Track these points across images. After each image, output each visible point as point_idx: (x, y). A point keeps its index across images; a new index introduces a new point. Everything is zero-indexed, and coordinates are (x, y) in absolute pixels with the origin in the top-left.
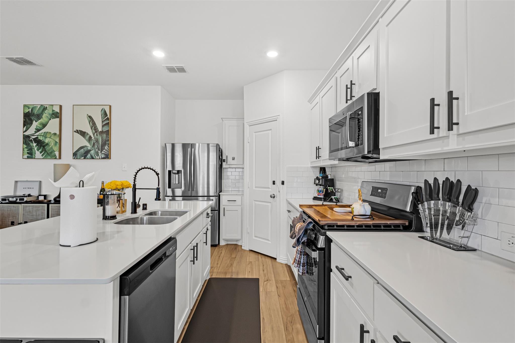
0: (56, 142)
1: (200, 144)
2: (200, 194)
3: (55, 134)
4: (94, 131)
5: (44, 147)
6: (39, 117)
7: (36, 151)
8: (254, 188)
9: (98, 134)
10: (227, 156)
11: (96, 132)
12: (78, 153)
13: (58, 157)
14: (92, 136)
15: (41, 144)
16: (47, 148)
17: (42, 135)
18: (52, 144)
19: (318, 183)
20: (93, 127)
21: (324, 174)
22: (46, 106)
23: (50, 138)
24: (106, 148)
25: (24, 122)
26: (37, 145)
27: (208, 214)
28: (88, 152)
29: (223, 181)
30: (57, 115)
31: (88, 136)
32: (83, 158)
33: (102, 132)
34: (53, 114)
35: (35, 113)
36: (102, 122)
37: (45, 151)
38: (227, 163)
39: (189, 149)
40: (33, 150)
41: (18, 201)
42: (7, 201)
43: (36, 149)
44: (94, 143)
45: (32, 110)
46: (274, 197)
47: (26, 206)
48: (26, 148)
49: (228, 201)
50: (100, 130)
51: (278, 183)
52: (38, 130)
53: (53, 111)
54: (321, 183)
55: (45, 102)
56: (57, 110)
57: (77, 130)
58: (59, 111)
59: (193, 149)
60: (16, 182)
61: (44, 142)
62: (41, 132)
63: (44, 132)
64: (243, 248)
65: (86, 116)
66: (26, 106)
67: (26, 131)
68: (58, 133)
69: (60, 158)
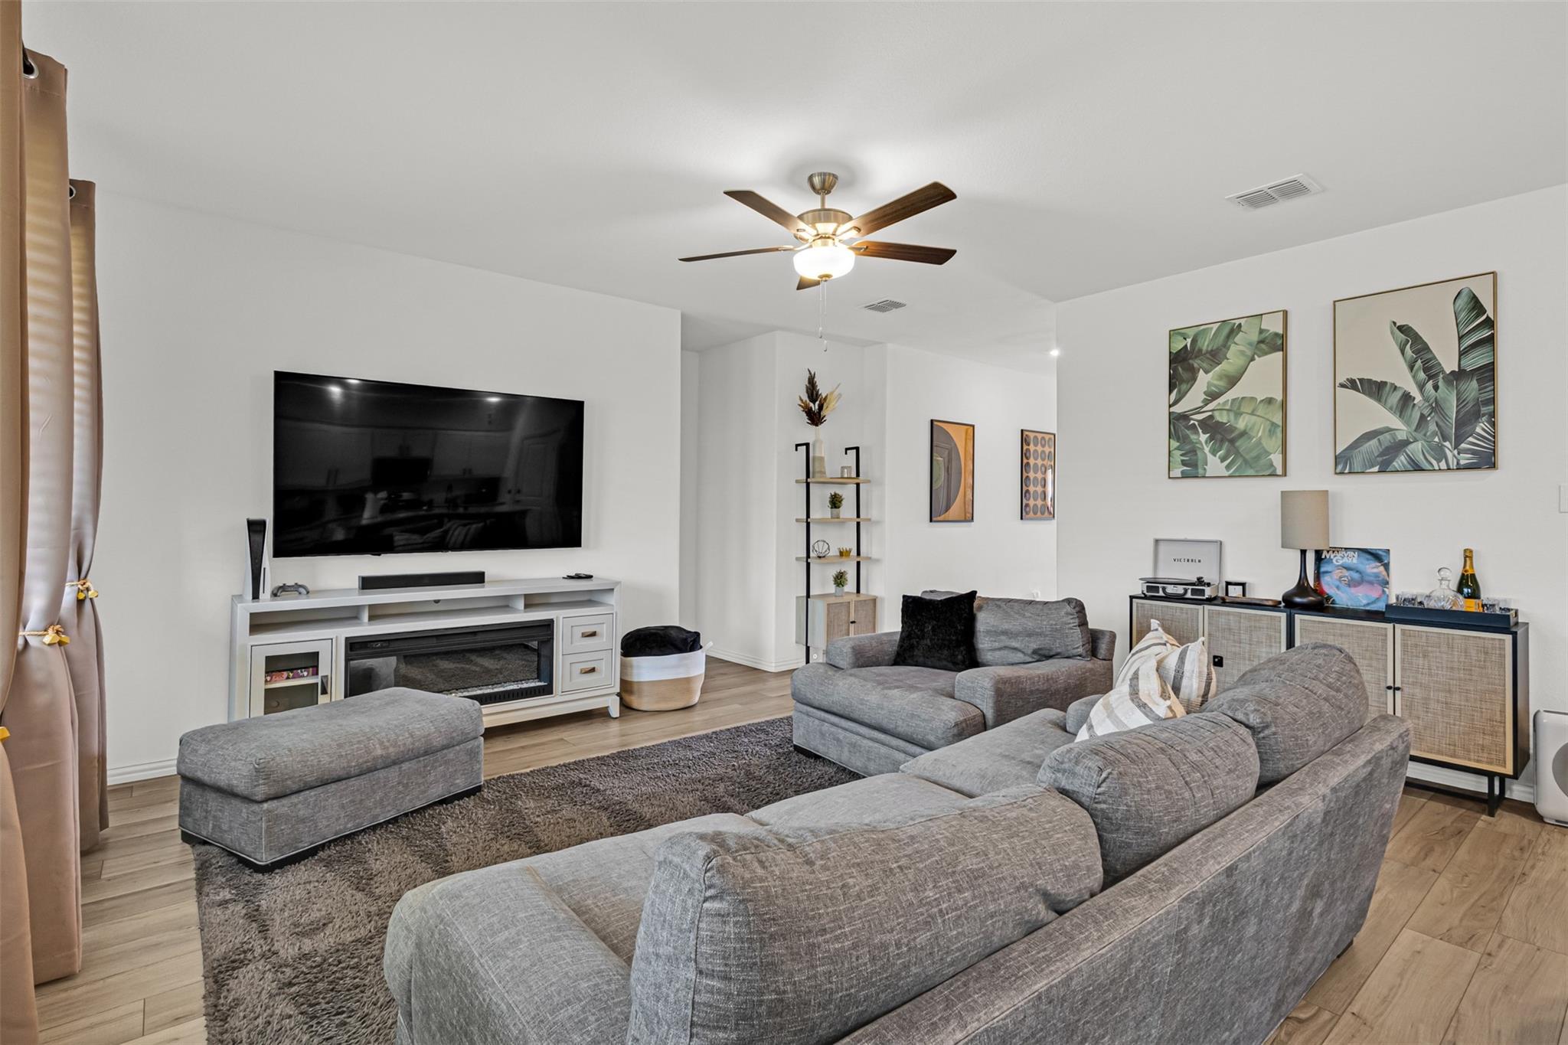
0: (1273, 424)
3: (1270, 401)
4: (1422, 375)
5: (1232, 441)
6: (1215, 356)
7: (1210, 457)
9: (1440, 384)
11: (1432, 377)
12: (1356, 451)
13: (1279, 471)
14: (1415, 392)
15: (1222, 434)
16: (1244, 445)
17: (1227, 407)
18: (1260, 431)
20: (1418, 362)
22: (1237, 322)
23: (1252, 414)
24: (1477, 430)
25: (1171, 377)
26: (1211, 438)
28: (1398, 447)
30: (1277, 343)
31: (1398, 394)
32: (1376, 469)
33: (1460, 375)
34: (1261, 342)
35: (1204, 348)
36: (1460, 338)
37: (1238, 453)
40: (1199, 453)
41: (1189, 595)
42: (1161, 594)
43: (1207, 450)
44: (1423, 417)
45: (1194, 341)
47: (1218, 613)
48: (1178, 448)
50: (1449, 362)
52: (1212, 396)
53: (1261, 331)
55: (1234, 313)
56: (1274, 326)
57: (1352, 381)
58: (1278, 331)
60: (1157, 541)
61: (1232, 429)
62: (1221, 400)
63: (1234, 400)
65: (1387, 328)
66: (1173, 333)
67: (1176, 402)
68: (1279, 397)
69: (1285, 474)
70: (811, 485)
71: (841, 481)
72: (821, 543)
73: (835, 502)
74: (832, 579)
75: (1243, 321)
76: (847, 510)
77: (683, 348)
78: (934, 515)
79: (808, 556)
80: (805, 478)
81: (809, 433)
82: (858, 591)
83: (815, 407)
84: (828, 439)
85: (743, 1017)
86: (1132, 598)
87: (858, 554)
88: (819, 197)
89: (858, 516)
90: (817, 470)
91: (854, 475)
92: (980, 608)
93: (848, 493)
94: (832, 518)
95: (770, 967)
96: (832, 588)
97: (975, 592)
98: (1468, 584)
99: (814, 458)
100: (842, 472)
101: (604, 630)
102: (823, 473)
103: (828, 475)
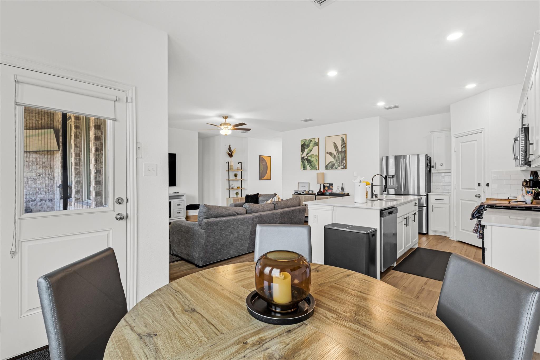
0: (317, 160)
1: (411, 155)
2: (411, 192)
3: (316, 155)
4: (337, 152)
5: (311, 163)
6: (308, 146)
7: (307, 166)
8: (461, 189)
9: (339, 153)
10: (435, 163)
11: (338, 152)
12: (328, 165)
13: (318, 169)
14: (336, 155)
15: (309, 161)
16: (312, 164)
17: (310, 156)
18: (315, 161)
19: (526, 185)
20: (336, 150)
21: (535, 177)
22: (311, 139)
23: (314, 158)
24: (344, 162)
25: (301, 149)
26: (307, 162)
27: (416, 203)
28: (334, 165)
29: (432, 184)
30: (317, 144)
31: (334, 155)
32: (331, 169)
33: (341, 152)
34: (315, 144)
35: (306, 144)
36: (342, 145)
37: (312, 165)
38: (435, 169)
39: (401, 160)
40: (306, 165)
41: (302, 193)
42: (297, 193)
43: (307, 164)
44: (337, 159)
45: (305, 143)
46: (479, 197)
47: (306, 196)
48: (302, 164)
49: (436, 199)
50: (340, 150)
51: (483, 185)
52: (308, 154)
53: (315, 142)
54: (529, 185)
55: (311, 137)
56: (317, 141)
57: (328, 152)
58: (318, 142)
59: (404, 160)
60: (299, 183)
61: (311, 160)
62: (309, 155)
63: (311, 155)
64: (450, 238)
65: (332, 143)
66: (302, 141)
67: (302, 155)
68: (318, 155)
69: (319, 169)
70: (230, 172)
71: (237, 170)
72: (232, 185)
73: (236, 175)
74: (235, 194)
75: (312, 139)
76: (239, 177)
77: (198, 138)
78: (261, 178)
79: (229, 188)
80: (228, 170)
81: (229, 159)
82: (242, 196)
83: (230, 153)
84: (234, 161)
85: (207, 215)
86: (292, 194)
87: (242, 188)
88: (225, 119)
89: (241, 179)
90: (231, 168)
91: (240, 169)
92: (260, 196)
93: (239, 173)
94: (235, 179)
95: (209, 212)
96: (235, 196)
97: (259, 193)
98: (342, 189)
99: (230, 165)
100: (237, 168)
101: (182, 204)
102: (232, 169)
103: (234, 169)
